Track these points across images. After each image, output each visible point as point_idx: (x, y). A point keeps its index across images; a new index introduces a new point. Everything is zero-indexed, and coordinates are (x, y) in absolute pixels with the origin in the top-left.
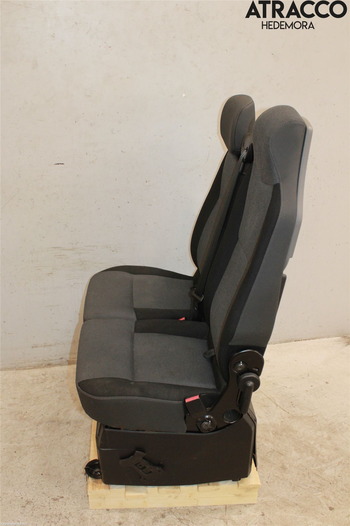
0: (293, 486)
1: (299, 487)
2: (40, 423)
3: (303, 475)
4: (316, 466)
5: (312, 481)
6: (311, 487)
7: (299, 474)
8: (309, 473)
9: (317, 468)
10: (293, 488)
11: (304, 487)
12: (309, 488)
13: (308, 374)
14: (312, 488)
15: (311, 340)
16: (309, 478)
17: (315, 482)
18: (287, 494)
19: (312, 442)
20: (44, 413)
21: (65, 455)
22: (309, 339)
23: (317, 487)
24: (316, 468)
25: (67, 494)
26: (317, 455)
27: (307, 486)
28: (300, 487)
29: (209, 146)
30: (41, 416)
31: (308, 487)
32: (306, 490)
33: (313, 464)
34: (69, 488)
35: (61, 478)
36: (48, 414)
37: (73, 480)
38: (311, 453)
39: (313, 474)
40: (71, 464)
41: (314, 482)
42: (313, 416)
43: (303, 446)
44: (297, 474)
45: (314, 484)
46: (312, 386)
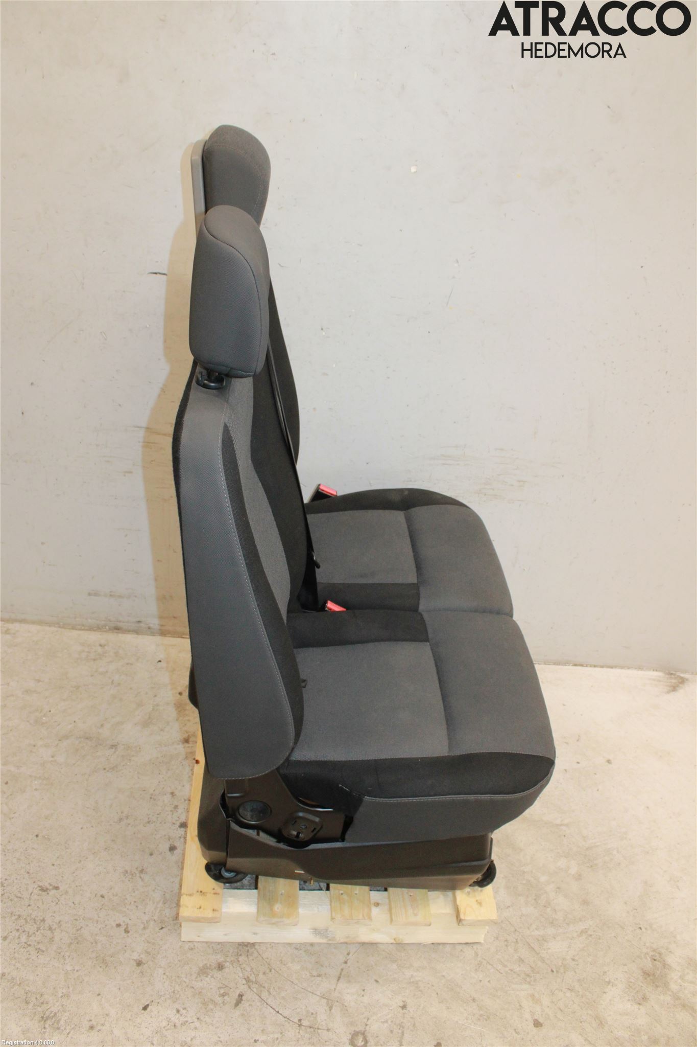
0: (480, 961)
1: (490, 964)
2: (66, 737)
3: (506, 943)
4: (536, 929)
5: (520, 958)
6: (512, 971)
7: (497, 938)
8: (517, 941)
9: (536, 933)
10: (478, 964)
11: (500, 967)
12: (509, 971)
13: (579, 736)
14: (514, 972)
15: (605, 669)
16: (516, 950)
17: (523, 960)
18: (462, 974)
19: (543, 879)
20: (79, 719)
21: (88, 808)
22: (602, 667)
23: (525, 973)
24: (533, 933)
25: (67, 884)
26: (545, 906)
27: (505, 966)
28: (492, 965)
29: (454, 277)
30: (71, 724)
31: (507, 969)
32: (501, 973)
33: (531, 925)
34: (74, 873)
35: (67, 850)
36: (84, 723)
37: (87, 858)
38: (535, 899)
39: (524, 945)
40: (92, 827)
41: (521, 960)
42: (561, 825)
43: (524, 882)
44: (495, 937)
45: (520, 965)
46: (578, 763)
